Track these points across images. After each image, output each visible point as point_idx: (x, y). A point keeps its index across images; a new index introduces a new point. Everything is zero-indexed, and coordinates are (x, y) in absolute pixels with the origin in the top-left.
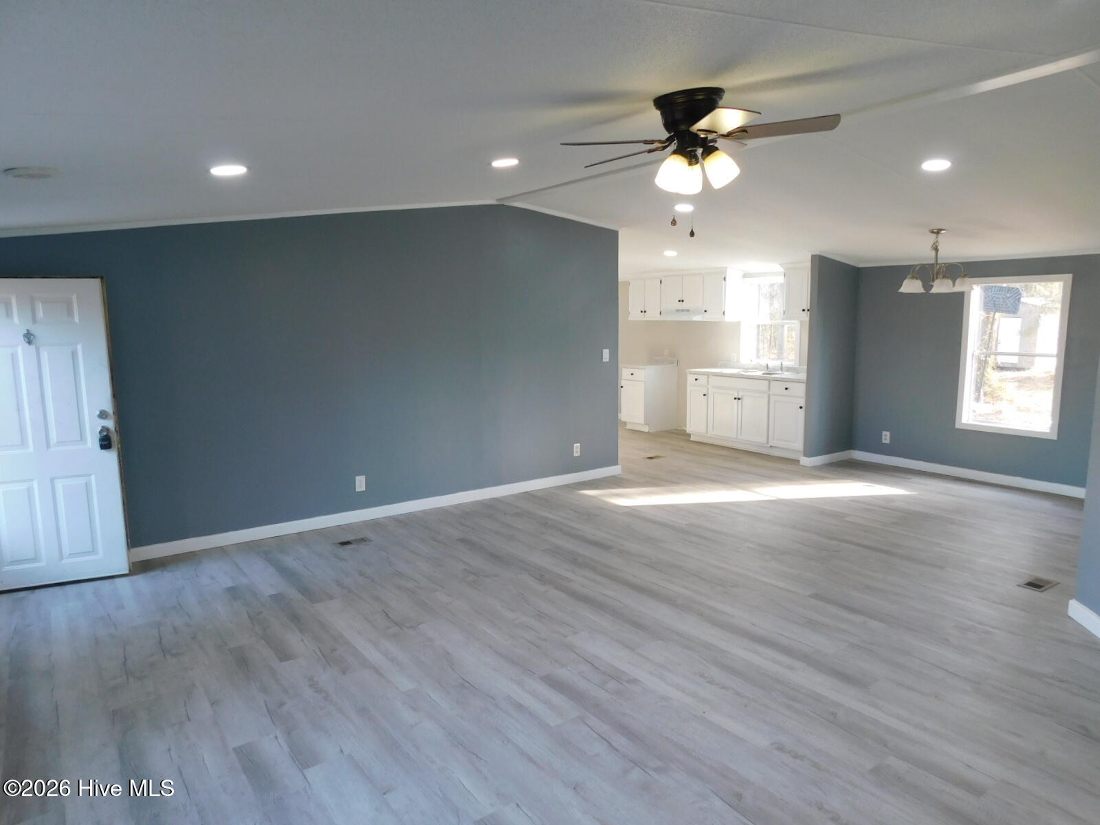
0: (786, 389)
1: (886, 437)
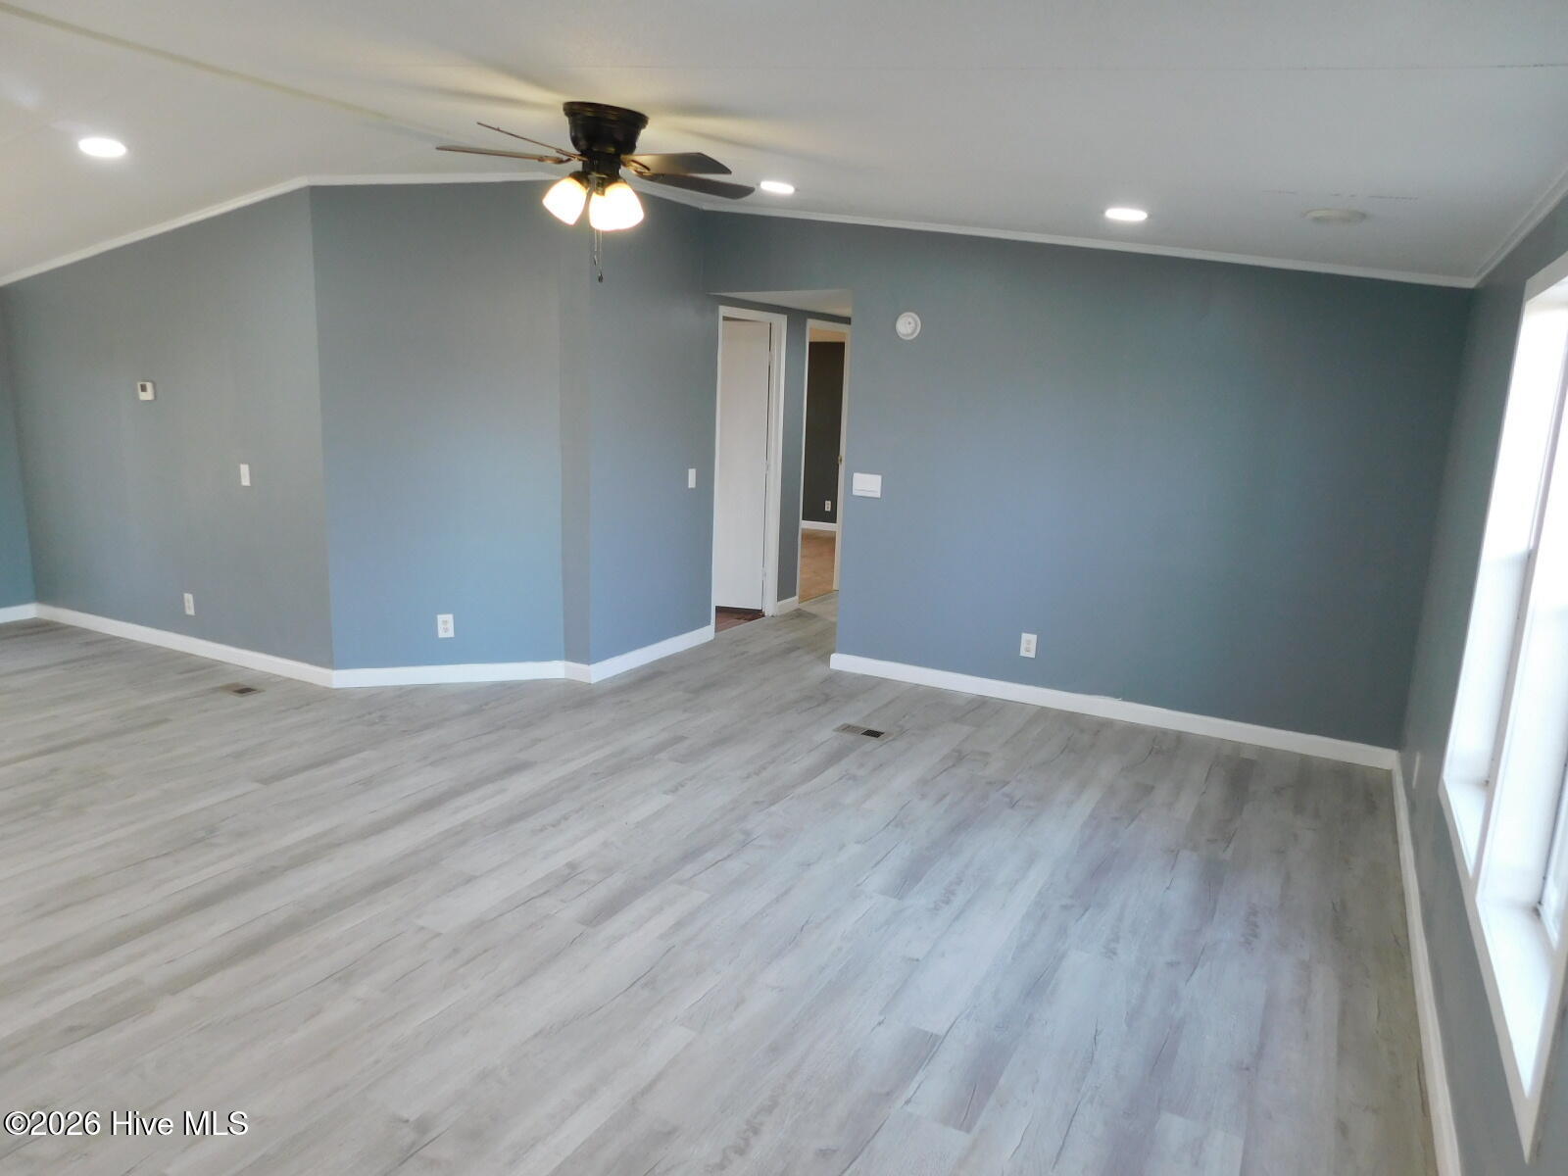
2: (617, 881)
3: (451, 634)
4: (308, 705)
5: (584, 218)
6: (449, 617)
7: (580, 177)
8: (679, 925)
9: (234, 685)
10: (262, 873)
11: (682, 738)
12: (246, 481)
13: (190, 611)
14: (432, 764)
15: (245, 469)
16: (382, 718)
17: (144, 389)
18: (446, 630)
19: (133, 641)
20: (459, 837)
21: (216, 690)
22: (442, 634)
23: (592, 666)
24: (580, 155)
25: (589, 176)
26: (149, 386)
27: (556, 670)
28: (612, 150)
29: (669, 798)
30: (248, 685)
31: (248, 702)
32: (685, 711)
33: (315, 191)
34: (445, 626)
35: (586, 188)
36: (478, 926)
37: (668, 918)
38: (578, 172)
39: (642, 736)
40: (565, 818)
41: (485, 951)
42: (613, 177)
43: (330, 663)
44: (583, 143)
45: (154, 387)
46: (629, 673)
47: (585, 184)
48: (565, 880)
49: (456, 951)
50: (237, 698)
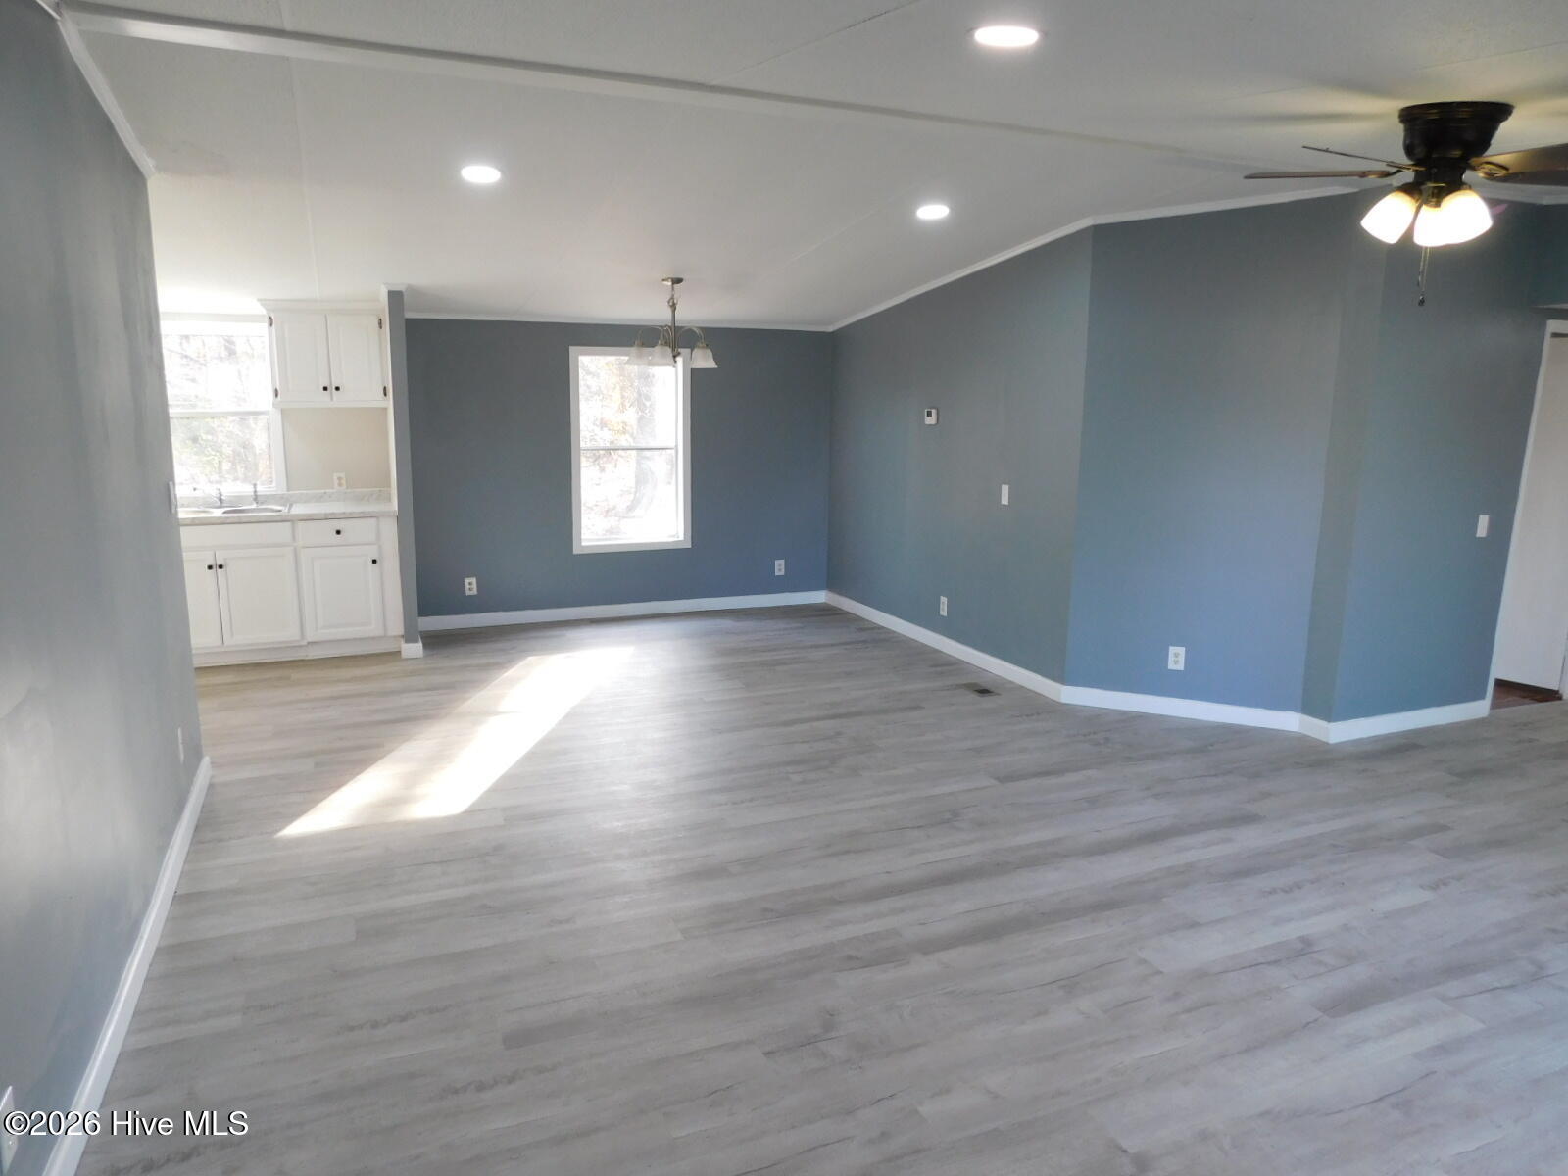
0: (338, 532)
1: (471, 586)
2: (1361, 973)
3: (1181, 667)
4: (1038, 714)
5: (1408, 236)
6: (1181, 650)
7: (1408, 189)
8: (1442, 1049)
9: (975, 684)
10: (998, 865)
11: (1444, 828)
12: (1005, 501)
13: (944, 612)
14: (1156, 796)
15: (1005, 489)
16: (1107, 740)
17: (929, 414)
18: (1176, 662)
19: (894, 632)
20: (1183, 877)
21: (959, 686)
22: (1171, 666)
23: (1332, 724)
24: (1413, 165)
25: (1423, 187)
26: (934, 411)
27: (1290, 722)
28: (1457, 153)
29: (1427, 895)
30: (988, 687)
31: (987, 702)
32: (1449, 796)
33: (1100, 232)
34: (1177, 658)
35: (1417, 200)
36: (1201, 975)
37: (1430, 1035)
38: (1409, 184)
39: (1394, 815)
40: (1299, 886)
41: (1209, 1005)
42: (1455, 185)
43: (1062, 678)
44: (1420, 151)
45: (938, 414)
46: (1376, 739)
47: (1417, 197)
48: (1299, 954)
49: (1177, 995)
50: (974, 697)
